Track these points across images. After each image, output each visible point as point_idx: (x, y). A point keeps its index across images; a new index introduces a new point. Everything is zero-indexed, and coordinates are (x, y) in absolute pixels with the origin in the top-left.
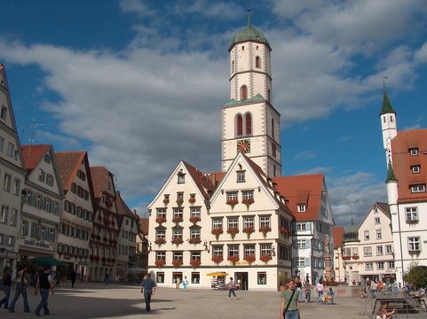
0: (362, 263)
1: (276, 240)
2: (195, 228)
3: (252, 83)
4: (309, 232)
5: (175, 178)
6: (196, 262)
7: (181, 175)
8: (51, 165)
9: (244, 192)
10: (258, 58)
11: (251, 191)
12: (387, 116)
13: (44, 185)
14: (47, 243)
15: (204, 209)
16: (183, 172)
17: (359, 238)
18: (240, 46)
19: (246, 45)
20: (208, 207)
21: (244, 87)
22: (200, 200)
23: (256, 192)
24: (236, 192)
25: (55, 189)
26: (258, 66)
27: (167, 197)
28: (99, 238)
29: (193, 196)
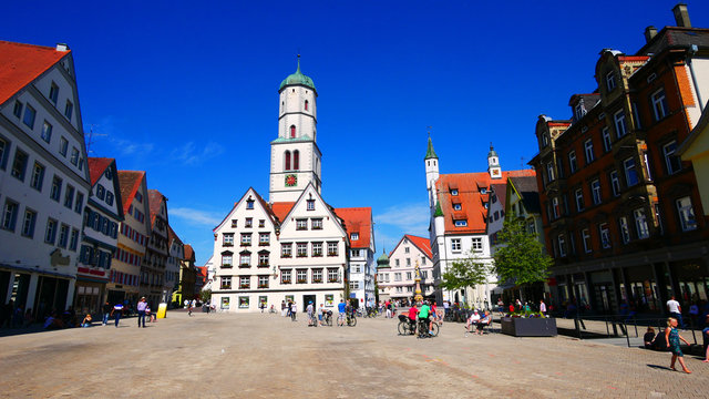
0: (392, 286)
1: (343, 265)
2: (264, 253)
3: (300, 124)
4: (362, 259)
5: (244, 204)
6: (263, 286)
7: (250, 202)
8: (111, 182)
9: (313, 219)
10: (306, 102)
11: (321, 219)
12: (432, 161)
13: (103, 203)
14: (101, 269)
15: (273, 235)
16: (252, 198)
17: (390, 265)
18: (290, 89)
19: (296, 88)
20: (278, 233)
21: (293, 127)
22: (269, 227)
23: (325, 220)
24: (306, 220)
25: (114, 209)
26: (306, 108)
27: (235, 221)
28: (150, 263)
29: (262, 221)
